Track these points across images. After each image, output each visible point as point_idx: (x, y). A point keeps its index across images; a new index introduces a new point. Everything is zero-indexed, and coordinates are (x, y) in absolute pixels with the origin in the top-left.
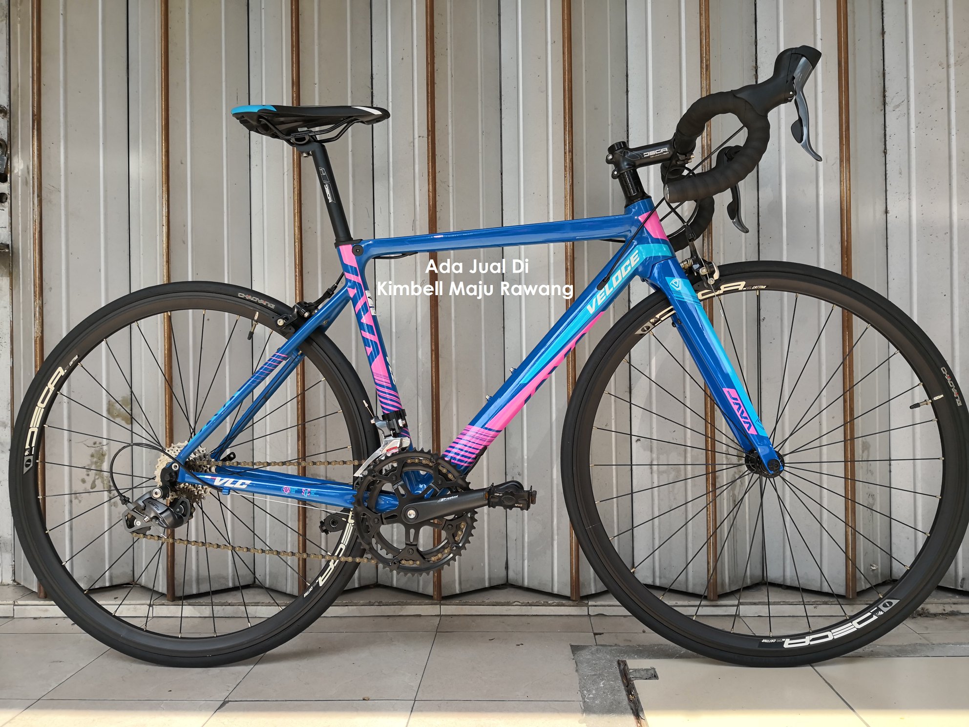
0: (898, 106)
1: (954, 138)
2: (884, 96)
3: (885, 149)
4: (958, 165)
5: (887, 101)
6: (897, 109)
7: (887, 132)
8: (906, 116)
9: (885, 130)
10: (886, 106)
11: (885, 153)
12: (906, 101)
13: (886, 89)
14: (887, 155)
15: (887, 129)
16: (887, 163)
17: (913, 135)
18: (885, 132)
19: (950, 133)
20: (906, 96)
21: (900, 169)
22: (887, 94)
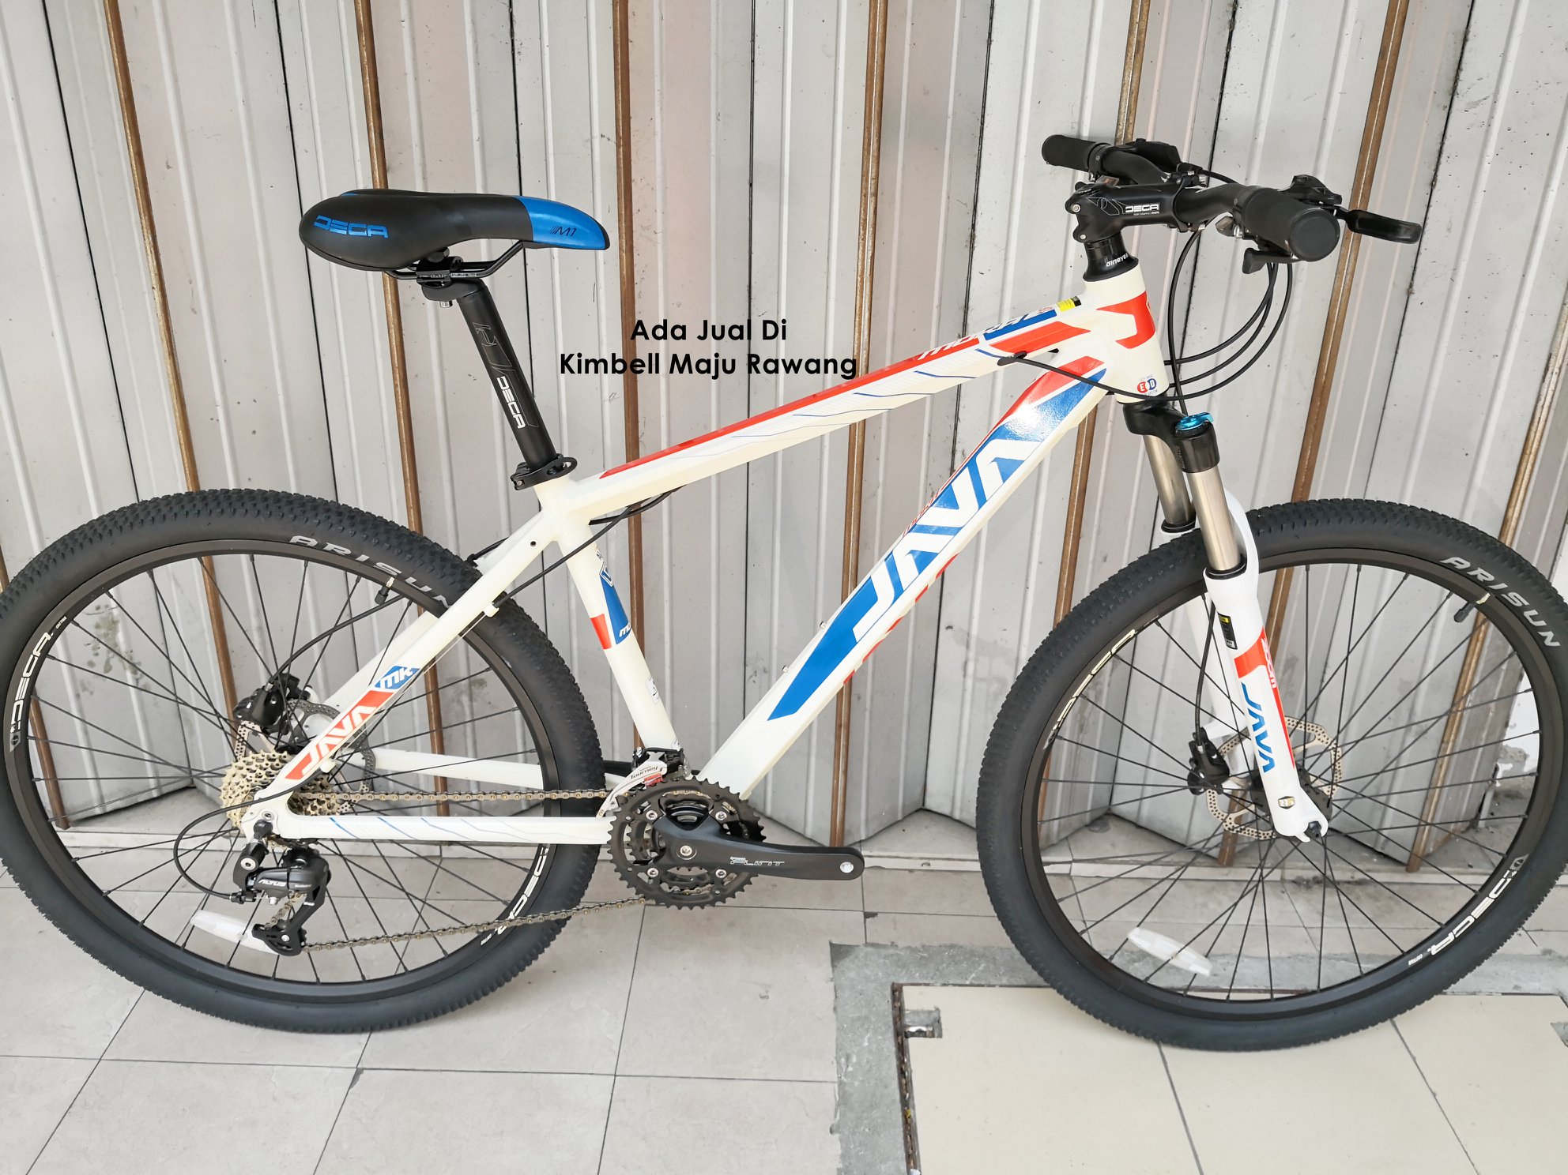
0: (1476, 104)
1: (1552, 196)
2: (1456, 80)
3: (1435, 179)
4: (1546, 245)
5: (1459, 89)
6: (1472, 111)
7: (1445, 147)
8: (1484, 128)
9: (1442, 143)
10: (1455, 97)
11: (1433, 186)
12: (1490, 101)
13: (1463, 66)
14: (1435, 191)
15: (1447, 142)
16: (1431, 204)
17: (1486, 167)
18: (1441, 148)
19: (1547, 185)
20: (1493, 90)
21: (1450, 222)
22: (1462, 75)
